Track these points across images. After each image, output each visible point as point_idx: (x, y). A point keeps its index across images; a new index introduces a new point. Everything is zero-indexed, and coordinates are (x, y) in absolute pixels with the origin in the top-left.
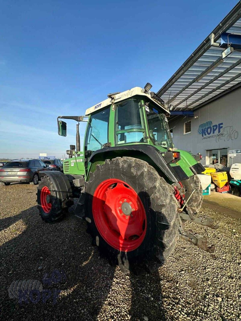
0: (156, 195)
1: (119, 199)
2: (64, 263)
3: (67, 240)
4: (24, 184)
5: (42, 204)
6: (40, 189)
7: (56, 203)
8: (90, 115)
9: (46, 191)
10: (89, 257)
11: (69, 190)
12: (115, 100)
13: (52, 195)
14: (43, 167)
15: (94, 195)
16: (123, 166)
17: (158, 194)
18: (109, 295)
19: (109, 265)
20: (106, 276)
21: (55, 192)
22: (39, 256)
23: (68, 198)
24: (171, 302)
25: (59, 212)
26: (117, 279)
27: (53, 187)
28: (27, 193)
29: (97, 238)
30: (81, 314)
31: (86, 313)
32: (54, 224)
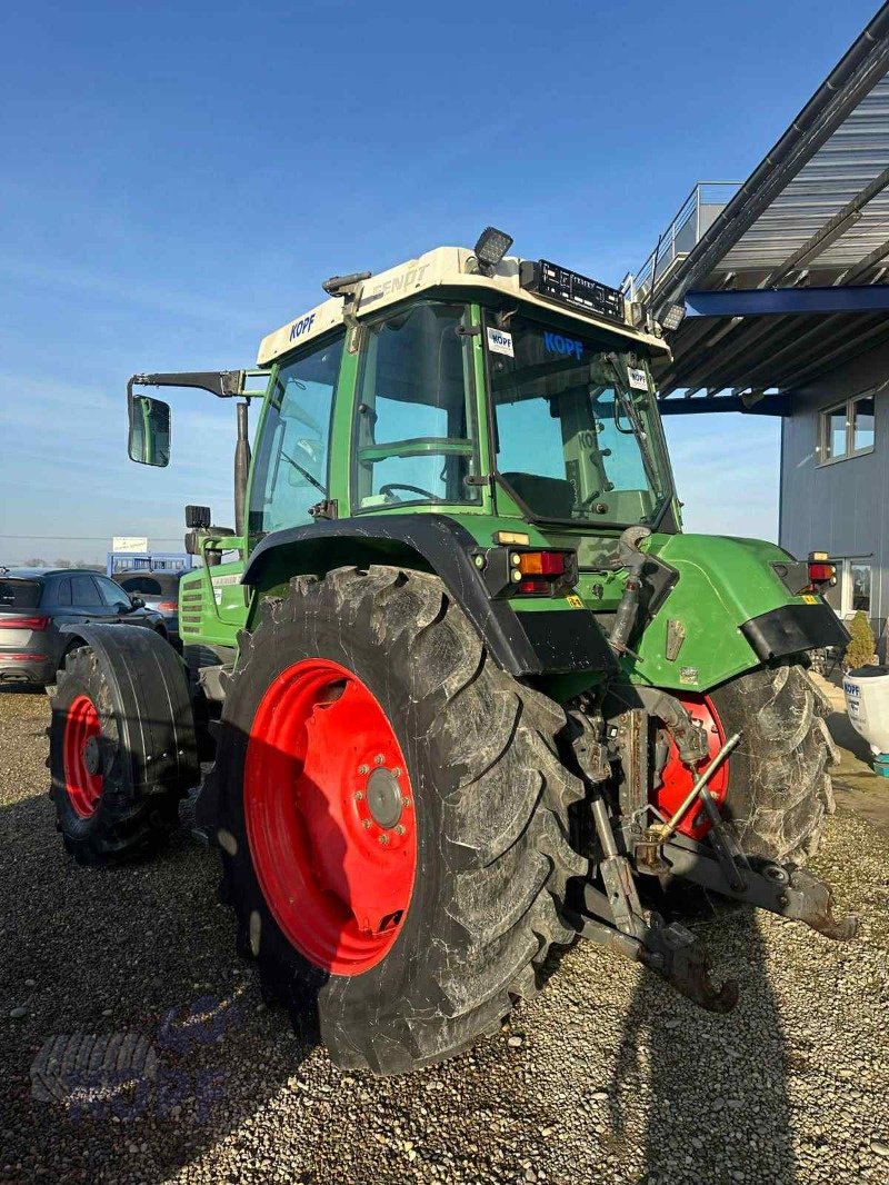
0: (446, 726)
1: (360, 752)
2: (113, 1008)
3: (149, 933)
4: (20, 696)
5: (68, 778)
6: (62, 707)
7: (117, 772)
8: (275, 366)
9: (89, 720)
10: (221, 1001)
11: (179, 714)
12: (359, 304)
13: (105, 734)
14: (117, 609)
15: (254, 732)
16: (347, 602)
17: (453, 724)
18: (249, 1122)
19: (291, 1036)
20: (262, 1067)
21: (114, 723)
22: (22, 976)
23: (172, 753)
24: (483, 1174)
25: (132, 813)
26: (303, 1082)
27: (110, 697)
28: (25, 735)
29: (255, 918)
30: (126, 1156)
31: (142, 1156)
32: (112, 869)
